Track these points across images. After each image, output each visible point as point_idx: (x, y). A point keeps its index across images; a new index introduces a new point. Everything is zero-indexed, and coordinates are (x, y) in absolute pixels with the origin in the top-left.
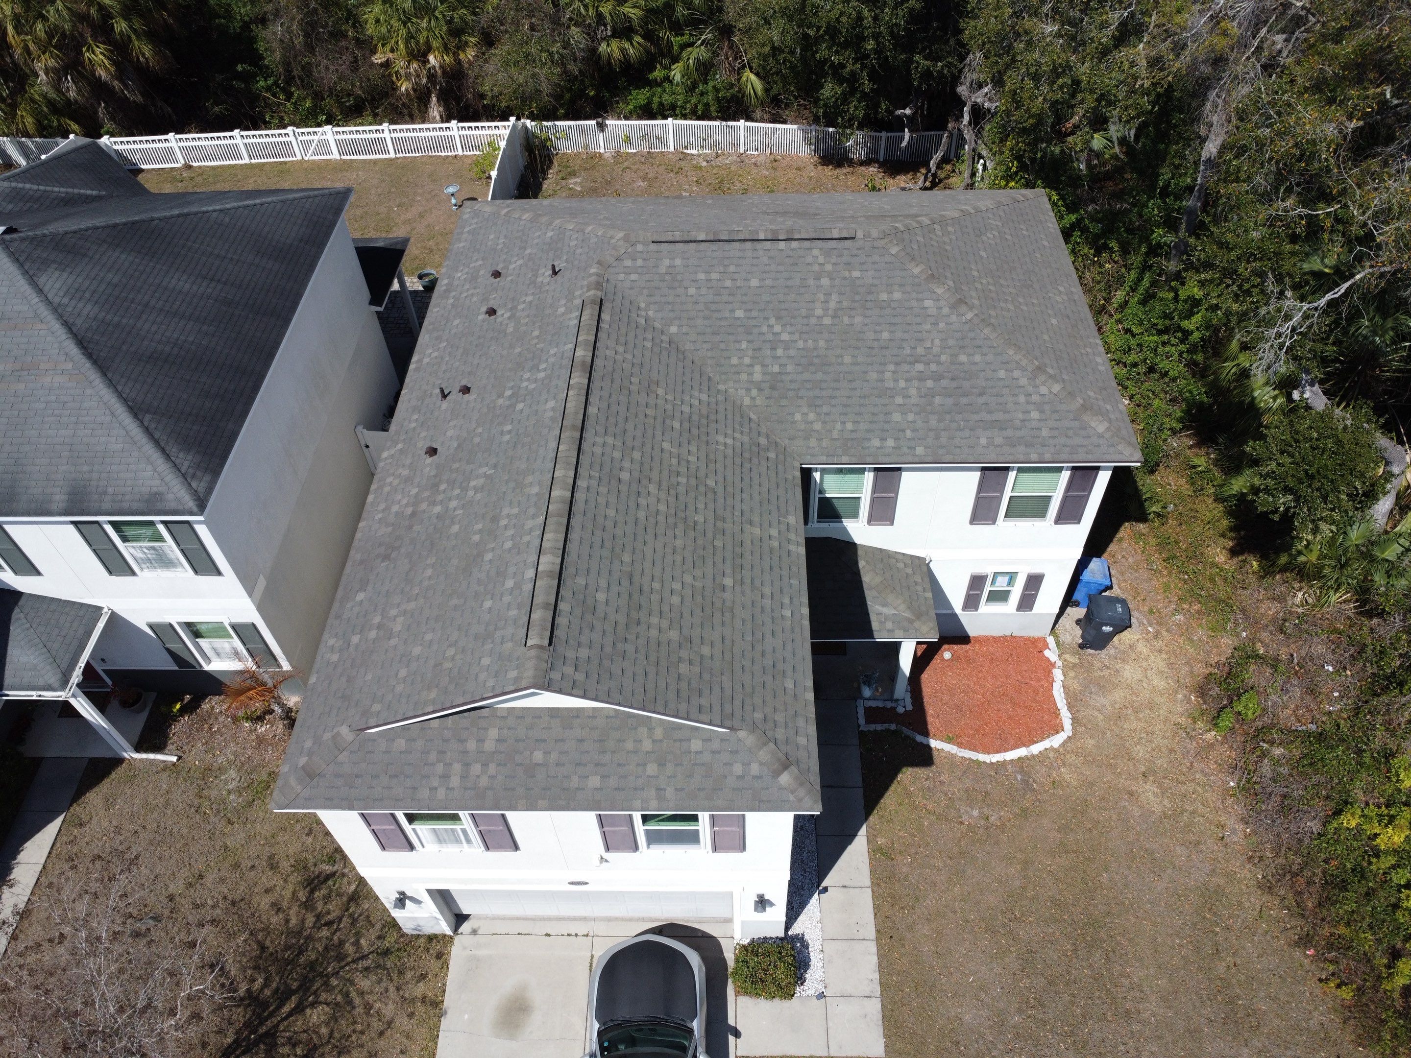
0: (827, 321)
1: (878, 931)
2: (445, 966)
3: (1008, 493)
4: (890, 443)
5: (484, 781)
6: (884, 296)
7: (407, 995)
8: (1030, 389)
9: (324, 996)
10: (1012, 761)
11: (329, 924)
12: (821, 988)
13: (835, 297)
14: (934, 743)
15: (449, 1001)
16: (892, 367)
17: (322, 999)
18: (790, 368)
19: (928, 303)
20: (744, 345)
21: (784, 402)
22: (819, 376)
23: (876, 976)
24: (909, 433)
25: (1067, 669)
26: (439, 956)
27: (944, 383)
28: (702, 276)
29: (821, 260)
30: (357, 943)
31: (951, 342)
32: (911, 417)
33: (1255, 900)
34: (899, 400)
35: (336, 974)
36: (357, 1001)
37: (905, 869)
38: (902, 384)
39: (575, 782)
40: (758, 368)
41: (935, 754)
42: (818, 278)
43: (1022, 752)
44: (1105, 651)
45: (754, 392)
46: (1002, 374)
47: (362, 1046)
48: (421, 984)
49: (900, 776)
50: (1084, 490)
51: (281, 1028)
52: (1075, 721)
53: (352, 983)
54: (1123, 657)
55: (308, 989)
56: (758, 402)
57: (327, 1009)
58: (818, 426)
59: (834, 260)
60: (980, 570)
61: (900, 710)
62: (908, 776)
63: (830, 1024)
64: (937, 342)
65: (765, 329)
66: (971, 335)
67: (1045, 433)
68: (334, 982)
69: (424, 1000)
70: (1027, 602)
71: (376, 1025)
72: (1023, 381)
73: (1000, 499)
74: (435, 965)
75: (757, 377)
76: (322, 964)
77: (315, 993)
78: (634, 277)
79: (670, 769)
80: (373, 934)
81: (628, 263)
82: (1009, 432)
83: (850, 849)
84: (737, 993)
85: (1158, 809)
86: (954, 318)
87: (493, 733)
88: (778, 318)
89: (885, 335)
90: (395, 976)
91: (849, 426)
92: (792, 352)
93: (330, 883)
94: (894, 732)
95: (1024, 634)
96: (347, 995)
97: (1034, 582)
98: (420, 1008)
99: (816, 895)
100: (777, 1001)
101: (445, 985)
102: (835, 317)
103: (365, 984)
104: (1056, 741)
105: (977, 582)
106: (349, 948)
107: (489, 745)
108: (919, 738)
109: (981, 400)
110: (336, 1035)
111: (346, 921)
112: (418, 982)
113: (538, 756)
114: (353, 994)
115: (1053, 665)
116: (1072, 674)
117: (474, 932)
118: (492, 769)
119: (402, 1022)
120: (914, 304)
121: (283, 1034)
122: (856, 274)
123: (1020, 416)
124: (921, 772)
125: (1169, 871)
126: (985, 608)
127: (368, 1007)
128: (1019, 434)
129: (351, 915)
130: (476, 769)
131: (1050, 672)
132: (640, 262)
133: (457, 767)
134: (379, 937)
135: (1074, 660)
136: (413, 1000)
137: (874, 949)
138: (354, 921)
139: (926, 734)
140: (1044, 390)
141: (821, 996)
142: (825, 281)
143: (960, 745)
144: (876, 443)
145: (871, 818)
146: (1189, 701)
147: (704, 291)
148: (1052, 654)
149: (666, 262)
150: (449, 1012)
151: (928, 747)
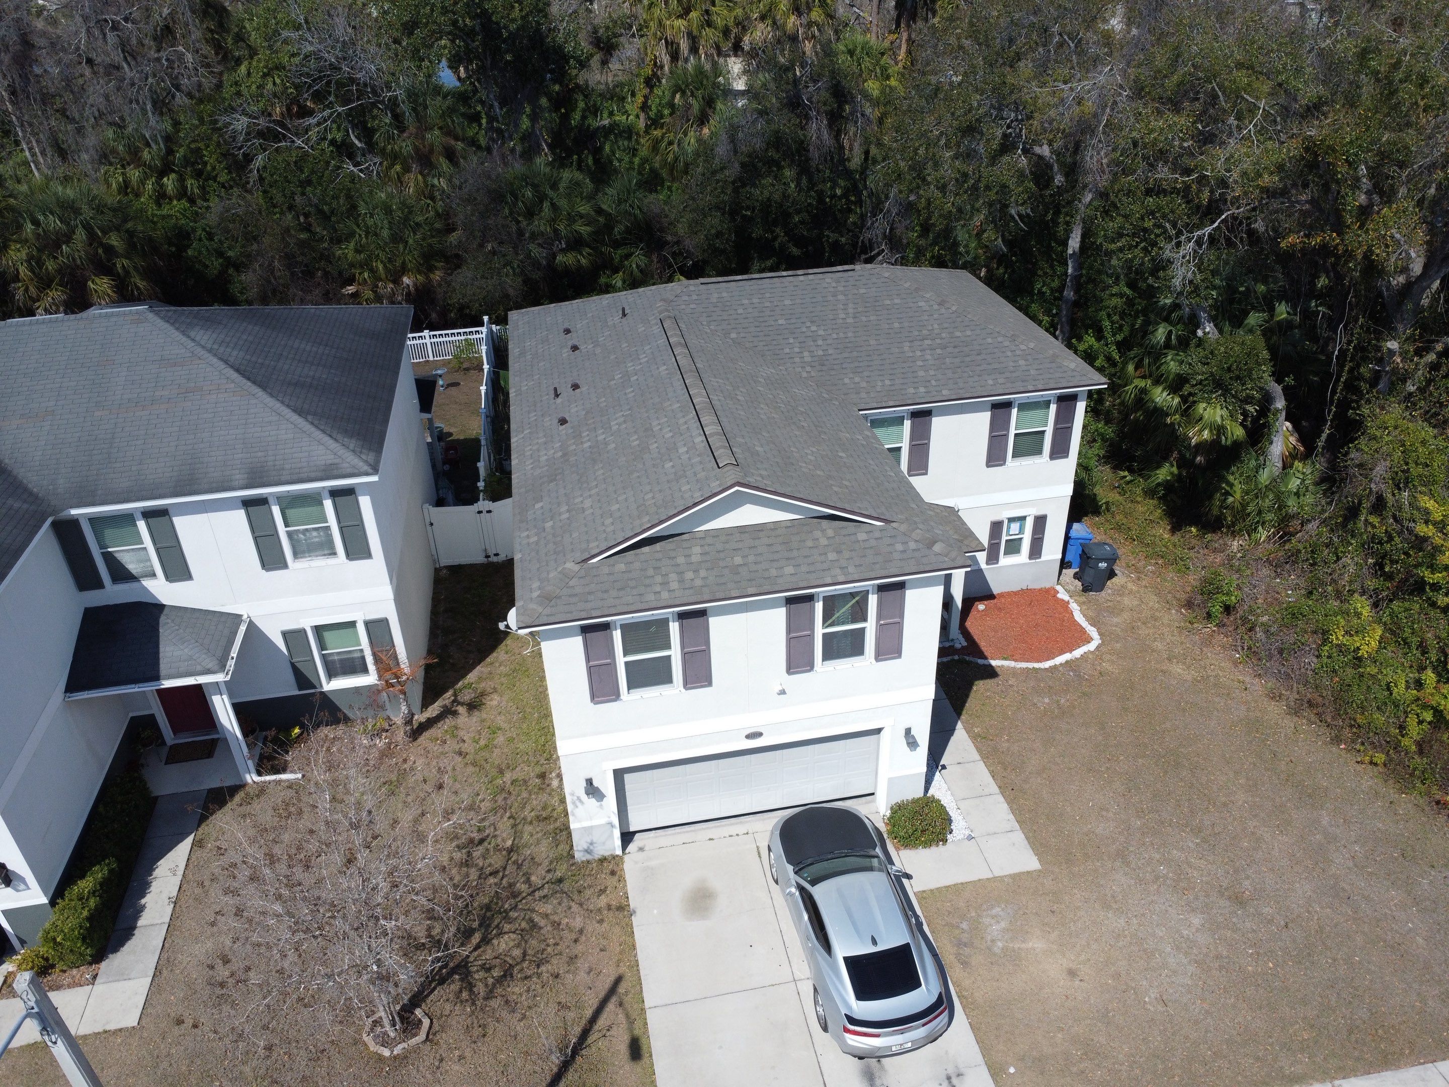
0: (850, 320)
1: (1000, 787)
2: (622, 879)
3: (1013, 432)
4: (922, 390)
5: (698, 582)
6: (888, 302)
7: (591, 907)
8: (1013, 348)
9: (507, 927)
10: (1061, 664)
11: (494, 873)
12: (967, 832)
13: (851, 305)
14: (994, 663)
15: (634, 902)
16: (908, 344)
17: (506, 930)
18: (830, 352)
19: (921, 304)
20: (791, 341)
21: (833, 373)
22: (855, 354)
23: (1011, 816)
24: (933, 383)
25: (1080, 604)
26: (613, 873)
27: (950, 350)
28: (746, 302)
29: (834, 284)
30: (528, 881)
31: (946, 325)
32: (932, 373)
33: (1289, 723)
34: (920, 363)
35: (514, 908)
36: (542, 923)
37: (1006, 745)
38: (919, 353)
39: (774, 572)
40: (806, 354)
41: (998, 670)
42: (834, 296)
43: (1067, 657)
44: (1103, 593)
45: (808, 369)
46: (990, 340)
47: (561, 954)
48: (603, 897)
49: (975, 688)
50: (1068, 422)
51: (471, 959)
52: (1100, 634)
53: (533, 911)
54: (1121, 591)
55: (489, 926)
56: (813, 374)
57: (513, 936)
58: (864, 384)
59: (843, 284)
60: (997, 518)
61: (958, 646)
62: (980, 687)
63: (986, 855)
64: (936, 326)
65: (804, 329)
66: (959, 320)
67: (1032, 372)
68: (513, 914)
69: (609, 908)
70: (1036, 550)
71: (569, 936)
72: (1007, 343)
73: (1006, 436)
74: (611, 881)
75: (808, 359)
76: (497, 903)
77: (497, 926)
78: (692, 306)
79: (847, 554)
80: (541, 871)
81: (686, 298)
82: (1008, 375)
83: (953, 739)
84: (897, 849)
85: (1189, 678)
86: (943, 311)
87: (697, 550)
88: (812, 322)
89: (896, 325)
90: (576, 897)
91: (887, 382)
92: (829, 342)
93: (486, 844)
94: (958, 661)
95: (1037, 586)
96: (531, 920)
97: (1040, 522)
98: (609, 916)
99: (938, 773)
100: (934, 849)
101: (626, 893)
102: (855, 318)
103: (547, 908)
104: (1092, 646)
105: (996, 527)
106: (522, 887)
107: (695, 559)
108: (981, 661)
109: (979, 358)
110: (530, 952)
111: (510, 868)
112: (599, 896)
113: (738, 560)
114: (537, 919)
115: (1068, 602)
116: (1085, 607)
117: (641, 849)
118: (703, 573)
119: (592, 927)
120: (912, 305)
121: (476, 963)
122: (862, 291)
123: (1012, 364)
124: (989, 683)
125: (1215, 713)
126: (1005, 561)
127: (556, 925)
128: (1014, 375)
129: (515, 862)
130: (689, 575)
131: (1067, 607)
132: (695, 297)
133: (673, 576)
134: (549, 871)
135: (1083, 599)
136: (599, 910)
137: (1002, 799)
138: (519, 867)
139: (986, 658)
140: (1023, 347)
141: (970, 838)
142: (841, 297)
143: (1016, 660)
144: (912, 391)
145: (962, 717)
146: (1182, 613)
147: (750, 310)
148: (1063, 595)
149: (716, 295)
150: (638, 911)
151: (990, 666)
